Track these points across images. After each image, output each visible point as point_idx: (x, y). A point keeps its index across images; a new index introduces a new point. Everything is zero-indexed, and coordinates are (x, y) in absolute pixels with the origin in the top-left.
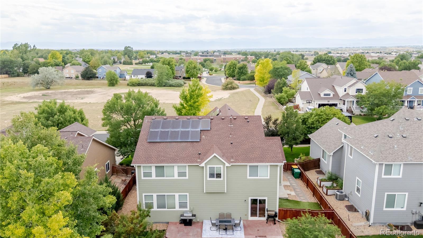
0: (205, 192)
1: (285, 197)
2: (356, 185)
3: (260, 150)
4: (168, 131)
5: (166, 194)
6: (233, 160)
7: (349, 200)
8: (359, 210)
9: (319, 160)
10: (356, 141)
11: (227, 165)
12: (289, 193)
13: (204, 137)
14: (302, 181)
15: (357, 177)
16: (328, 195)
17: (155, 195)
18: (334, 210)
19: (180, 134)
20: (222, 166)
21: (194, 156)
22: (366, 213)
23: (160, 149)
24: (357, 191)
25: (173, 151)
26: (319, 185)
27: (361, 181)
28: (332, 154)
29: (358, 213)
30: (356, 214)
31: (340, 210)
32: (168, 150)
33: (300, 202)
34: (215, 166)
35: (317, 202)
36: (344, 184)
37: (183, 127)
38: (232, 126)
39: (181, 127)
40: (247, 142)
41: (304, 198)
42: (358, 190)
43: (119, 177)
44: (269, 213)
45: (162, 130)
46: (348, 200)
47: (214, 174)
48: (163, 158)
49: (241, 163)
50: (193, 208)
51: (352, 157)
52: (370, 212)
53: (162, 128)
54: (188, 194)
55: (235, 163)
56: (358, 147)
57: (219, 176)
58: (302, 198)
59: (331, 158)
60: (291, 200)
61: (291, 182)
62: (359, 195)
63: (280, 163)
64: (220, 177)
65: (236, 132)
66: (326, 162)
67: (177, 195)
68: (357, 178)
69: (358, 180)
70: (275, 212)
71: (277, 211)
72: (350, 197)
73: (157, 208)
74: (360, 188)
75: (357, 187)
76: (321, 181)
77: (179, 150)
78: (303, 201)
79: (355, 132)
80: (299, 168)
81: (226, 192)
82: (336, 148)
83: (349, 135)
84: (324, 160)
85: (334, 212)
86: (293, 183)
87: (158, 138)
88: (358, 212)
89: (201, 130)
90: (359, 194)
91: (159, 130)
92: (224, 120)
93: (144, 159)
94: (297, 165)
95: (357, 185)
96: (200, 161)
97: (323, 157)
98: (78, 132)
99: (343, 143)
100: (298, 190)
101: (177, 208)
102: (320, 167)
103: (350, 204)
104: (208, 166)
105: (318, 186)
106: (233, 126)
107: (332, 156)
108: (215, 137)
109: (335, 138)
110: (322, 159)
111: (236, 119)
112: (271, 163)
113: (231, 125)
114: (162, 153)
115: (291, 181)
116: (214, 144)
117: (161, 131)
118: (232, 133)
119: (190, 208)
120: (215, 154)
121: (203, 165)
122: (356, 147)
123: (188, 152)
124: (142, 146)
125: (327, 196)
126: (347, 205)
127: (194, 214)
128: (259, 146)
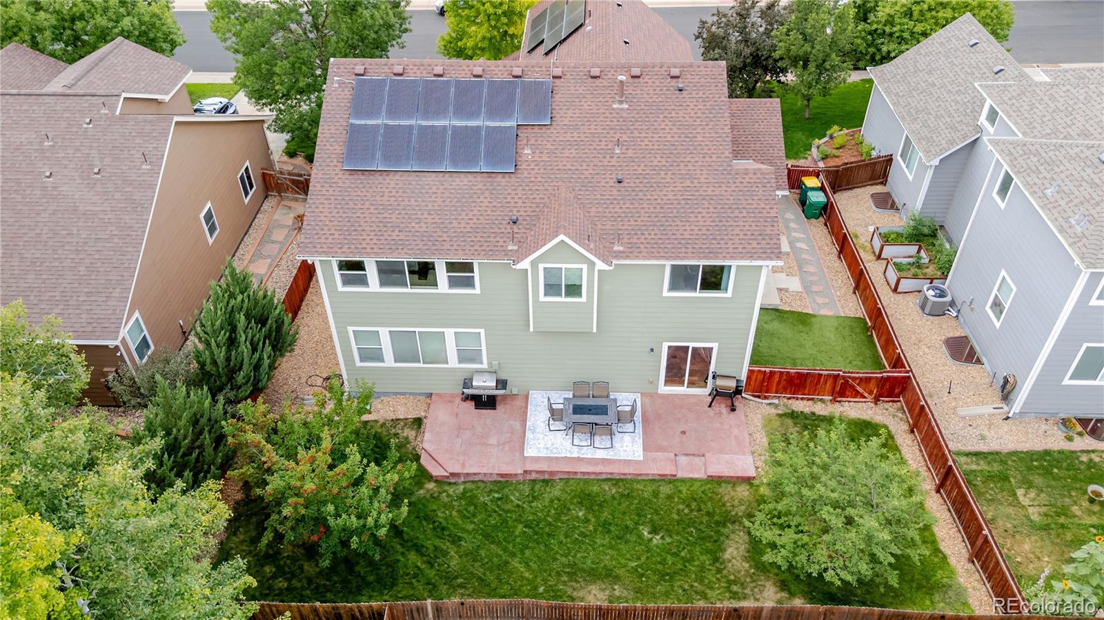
0: (531, 330)
1: (770, 305)
2: (995, 291)
3: (712, 210)
4: (410, 127)
5: (417, 330)
6: (621, 248)
7: (960, 316)
8: (984, 359)
9: (889, 160)
10: (1035, 159)
11: (600, 265)
12: (783, 286)
13: (529, 154)
14: (825, 231)
15: (1003, 271)
16: (900, 293)
17: (384, 333)
18: (911, 371)
19: (449, 138)
20: (585, 267)
21: (497, 230)
22: (1006, 381)
23: (385, 198)
24: (991, 307)
25: (430, 207)
26: (877, 253)
27: (1015, 289)
28: (936, 162)
29: (978, 366)
30: (972, 369)
31: (927, 350)
32: (413, 202)
33: (814, 316)
34: (563, 266)
35: (862, 316)
36: (956, 268)
37: (460, 112)
38: (625, 106)
39: (451, 108)
40: (669, 176)
41: (827, 301)
42: (997, 305)
43: (285, 203)
44: (720, 382)
45: (391, 123)
46: (957, 316)
47: (561, 285)
48: (397, 233)
49: (644, 258)
50: (499, 363)
51: (1002, 205)
52: (1019, 382)
53: (392, 113)
54: (482, 331)
55: (627, 257)
56: (1035, 188)
57: (573, 290)
58: (820, 300)
59: (929, 174)
60: (787, 312)
61: (793, 234)
62: (998, 325)
63: (771, 259)
64: (579, 294)
65: (636, 133)
66: (911, 178)
67: (450, 333)
68: (1003, 273)
69: (1004, 277)
70: (737, 380)
71: (744, 377)
72: (965, 310)
73: (395, 361)
74: (1007, 307)
75: (996, 295)
76: (887, 239)
77: (447, 203)
78: (823, 312)
79: (1032, 107)
80: (822, 189)
81: (595, 331)
82: (952, 142)
83: (1009, 116)
84: (904, 166)
85: (909, 377)
86: (799, 240)
87: (378, 154)
88: (979, 361)
89: (518, 125)
90: (999, 321)
91: (379, 122)
92: (598, 81)
93: (336, 236)
94: (818, 176)
95: (998, 291)
96: (516, 248)
97: (901, 156)
98: (124, 95)
99: (980, 129)
100: (811, 269)
101: (453, 362)
102: (886, 181)
103: (957, 334)
104: (541, 266)
105: (874, 252)
106: (627, 106)
107: (933, 168)
108: (566, 153)
109: (957, 103)
110: (898, 159)
111: (638, 77)
112: (742, 258)
113: (621, 102)
114: (394, 216)
115: (795, 230)
116: (560, 183)
117: (387, 126)
118: (625, 137)
119: (490, 364)
120: (562, 237)
121: (525, 264)
122: (1026, 184)
123: (475, 212)
124: (327, 185)
125: (896, 295)
126: (951, 335)
127: (503, 376)
128: (709, 193)
